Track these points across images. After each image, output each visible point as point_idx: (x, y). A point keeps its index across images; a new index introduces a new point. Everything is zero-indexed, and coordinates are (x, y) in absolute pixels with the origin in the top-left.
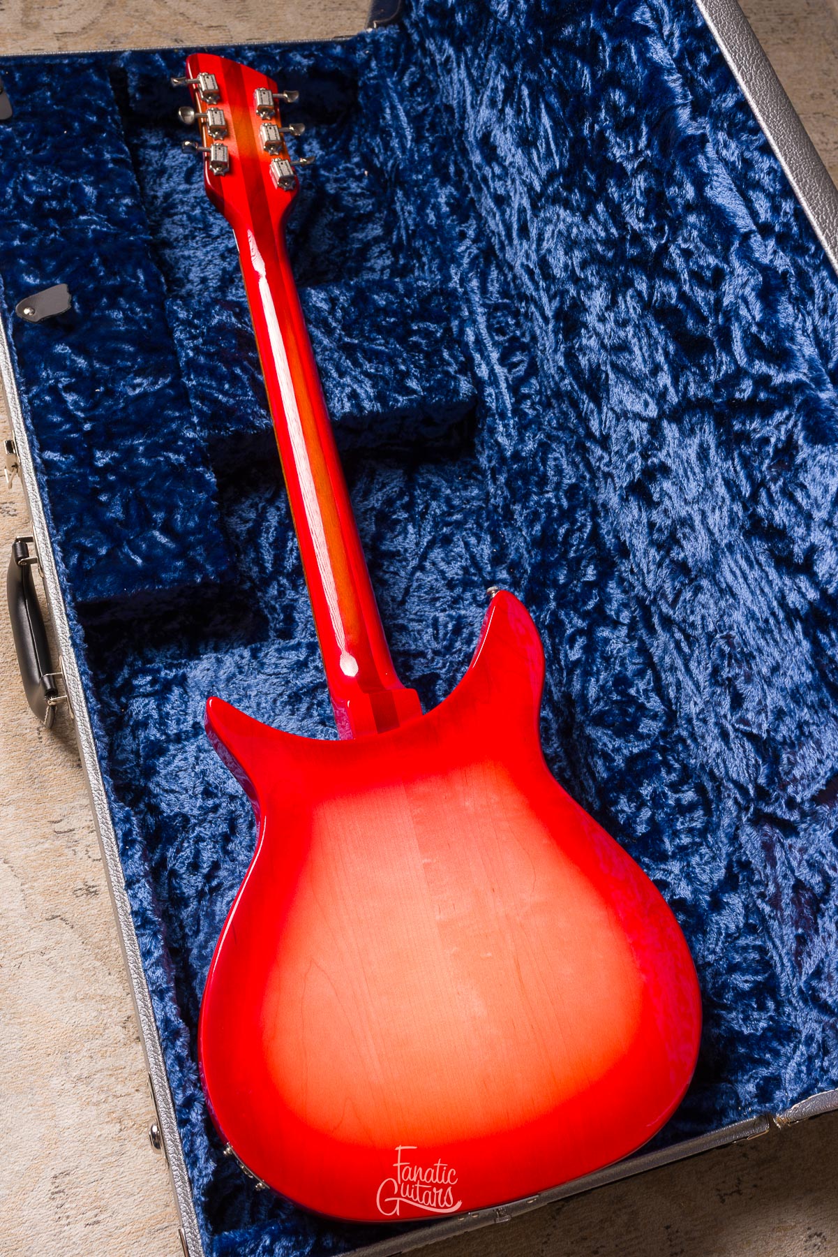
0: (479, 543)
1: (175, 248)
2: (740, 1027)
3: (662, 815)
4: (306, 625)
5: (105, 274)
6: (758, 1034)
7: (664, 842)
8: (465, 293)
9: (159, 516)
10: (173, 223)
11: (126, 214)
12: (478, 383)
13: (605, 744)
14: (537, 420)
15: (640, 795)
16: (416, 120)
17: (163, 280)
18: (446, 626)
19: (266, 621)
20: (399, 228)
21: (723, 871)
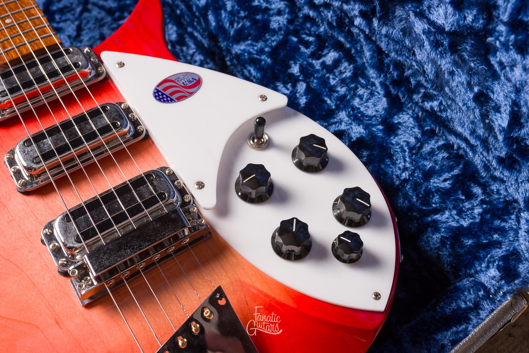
2: (458, 222)
3: (315, 81)
6: (478, 220)
7: (325, 102)
13: (250, 53)
15: (292, 75)
21: (384, 99)
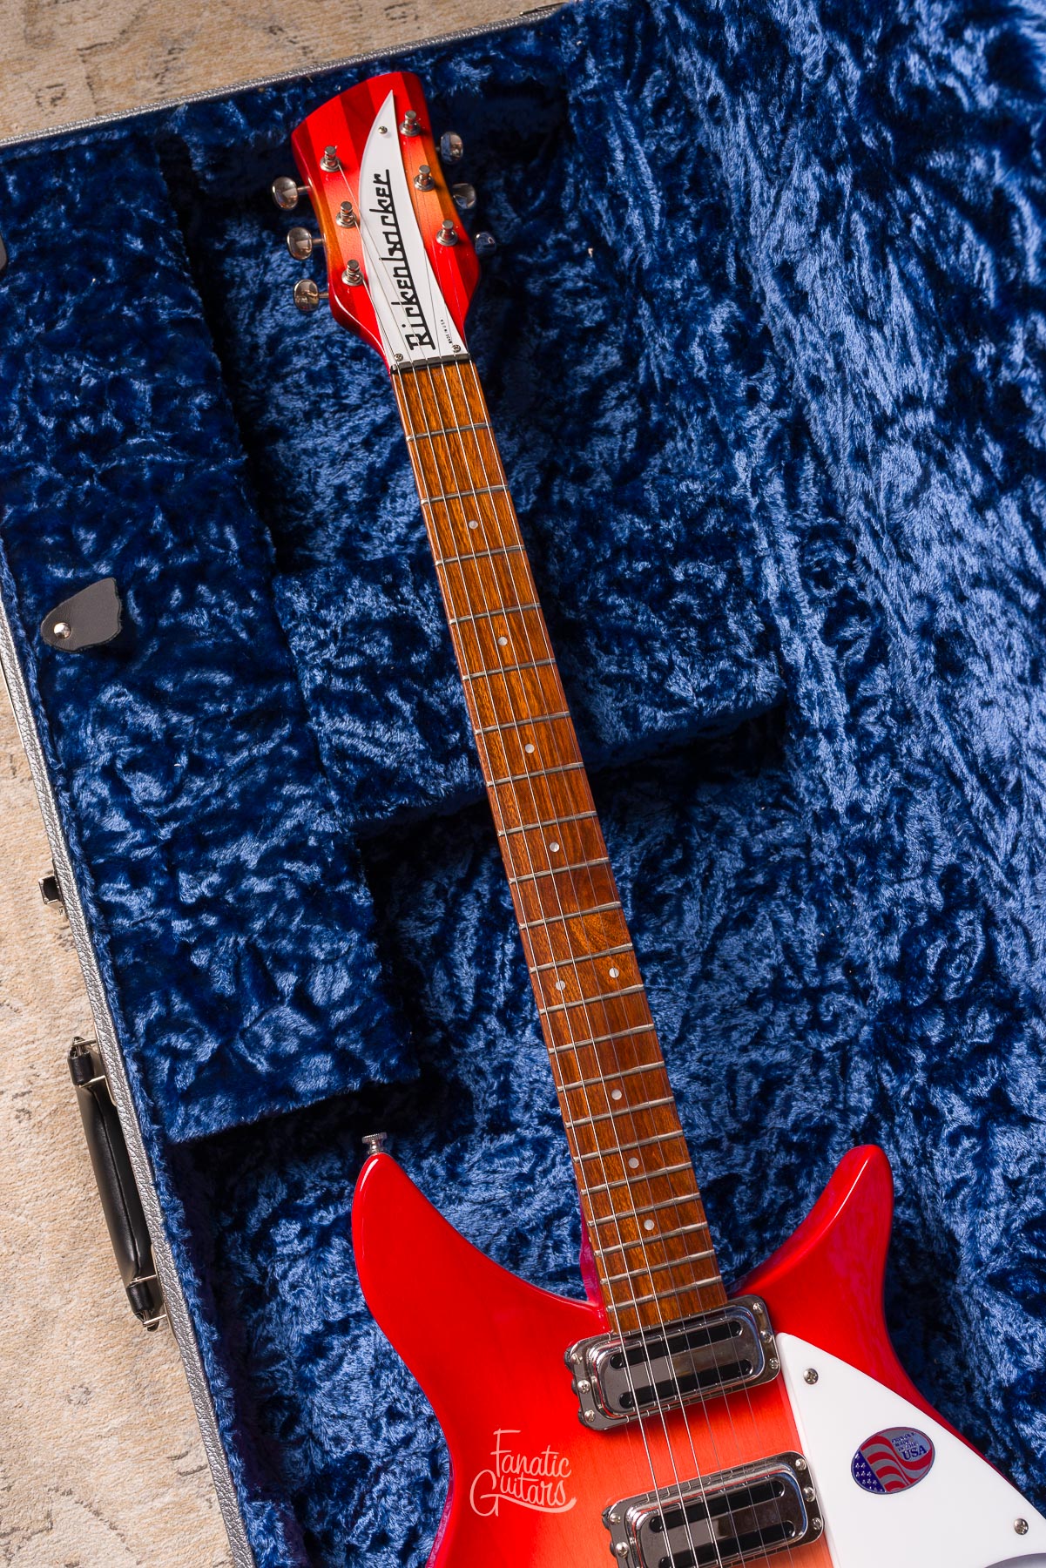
0: (796, 920)
1: (292, 437)
4: (530, 1096)
5: (176, 545)
8: (762, 506)
9: (287, 982)
10: (286, 390)
11: (201, 424)
12: (788, 673)
14: (888, 747)
16: (666, 171)
17: (268, 537)
18: (748, 1087)
19: (467, 1096)
20: (647, 361)
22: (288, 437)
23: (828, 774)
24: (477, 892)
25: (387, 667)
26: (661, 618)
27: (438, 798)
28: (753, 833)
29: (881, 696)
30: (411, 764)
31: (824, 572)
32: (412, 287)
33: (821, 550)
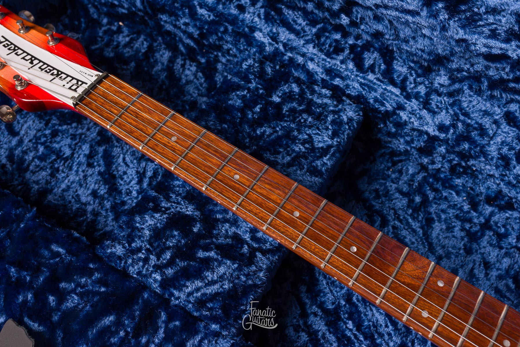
0: (448, 202)
1: (52, 189)
5: (32, 276)
8: (285, 45)
10: (34, 173)
12: (359, 99)
14: (432, 91)
17: (77, 235)
20: (181, 40)
22: (51, 191)
23: (416, 124)
24: (312, 313)
25: (186, 244)
26: (286, 121)
27: (264, 283)
28: (397, 183)
29: (407, 74)
30: (239, 278)
31: (335, 47)
32: (54, 69)
33: (325, 41)
